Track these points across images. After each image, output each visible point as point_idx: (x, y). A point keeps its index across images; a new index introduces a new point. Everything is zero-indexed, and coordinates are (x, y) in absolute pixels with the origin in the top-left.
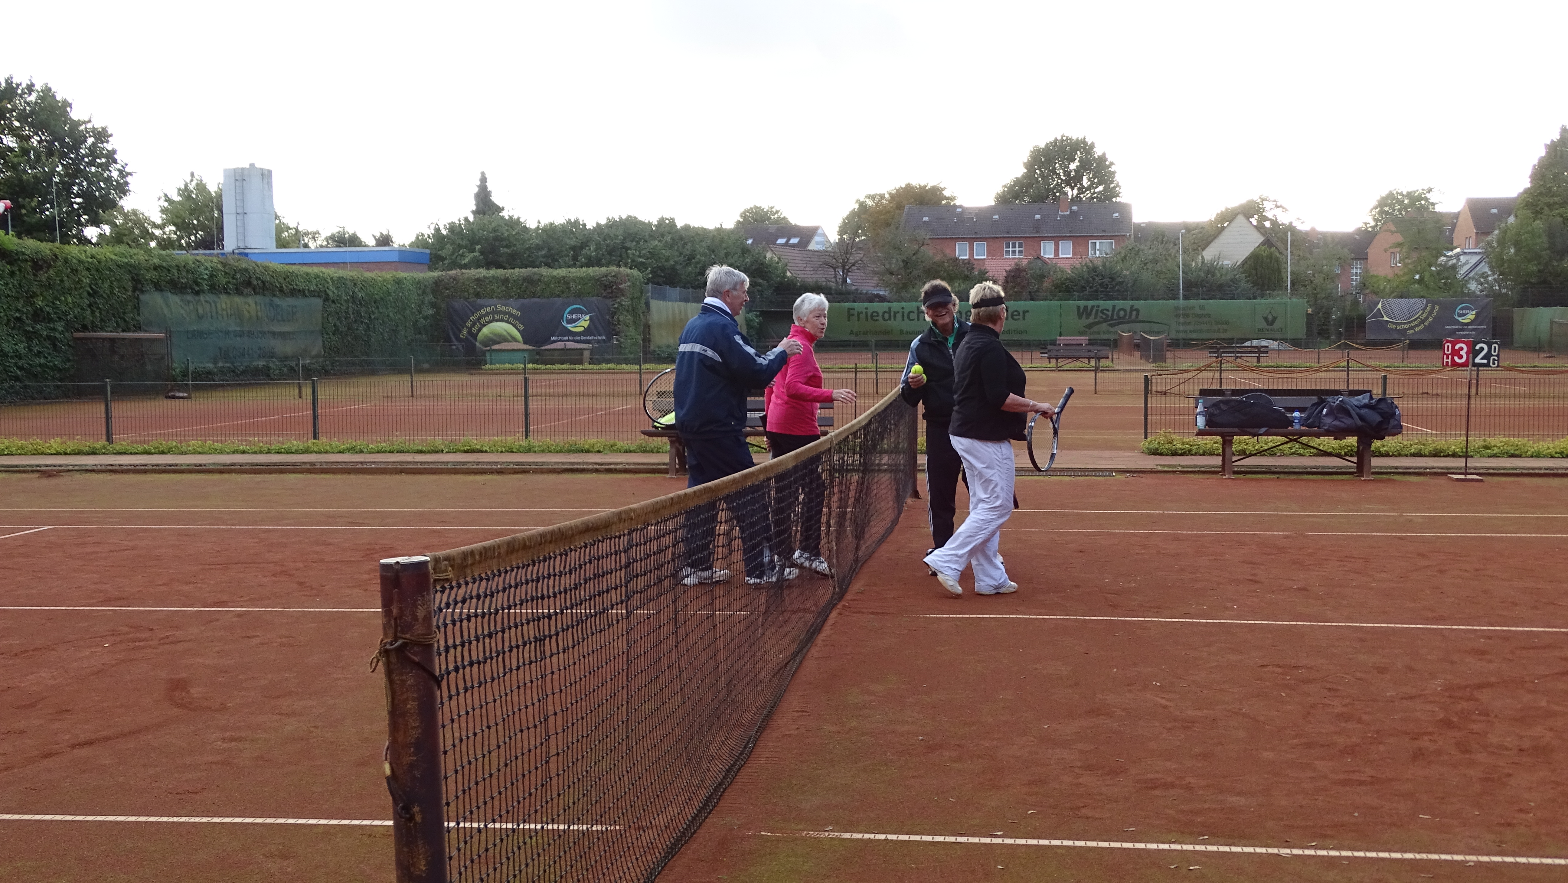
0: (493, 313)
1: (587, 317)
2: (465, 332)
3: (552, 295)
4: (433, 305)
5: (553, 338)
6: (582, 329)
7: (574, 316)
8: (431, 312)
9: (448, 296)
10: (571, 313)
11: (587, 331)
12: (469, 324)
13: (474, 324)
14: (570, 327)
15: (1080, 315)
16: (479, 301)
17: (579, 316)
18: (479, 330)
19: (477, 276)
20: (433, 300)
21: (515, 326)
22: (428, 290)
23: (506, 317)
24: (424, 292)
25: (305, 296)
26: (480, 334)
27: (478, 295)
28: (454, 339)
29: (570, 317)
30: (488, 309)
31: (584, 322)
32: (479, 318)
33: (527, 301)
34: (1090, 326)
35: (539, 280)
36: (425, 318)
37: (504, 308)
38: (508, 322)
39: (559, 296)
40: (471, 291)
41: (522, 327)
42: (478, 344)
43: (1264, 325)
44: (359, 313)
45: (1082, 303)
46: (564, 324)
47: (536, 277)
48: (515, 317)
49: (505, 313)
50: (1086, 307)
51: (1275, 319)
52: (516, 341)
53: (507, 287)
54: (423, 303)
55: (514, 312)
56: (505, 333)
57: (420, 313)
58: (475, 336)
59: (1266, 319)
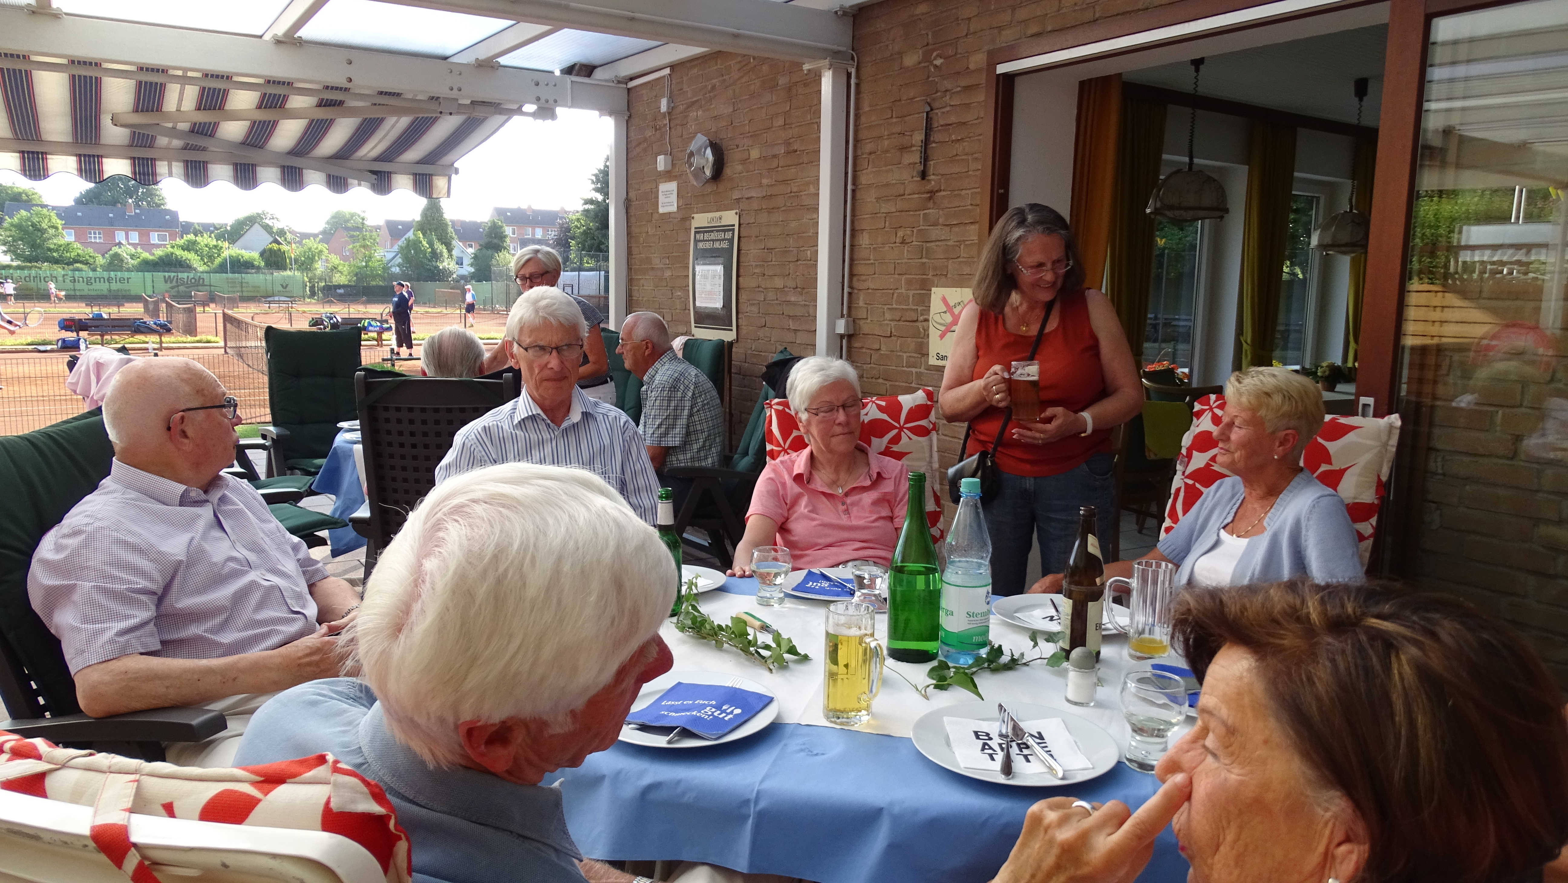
15: (166, 282)
34: (172, 288)
43: (281, 289)
45: (167, 274)
50: (169, 277)
51: (287, 285)
59: (282, 286)
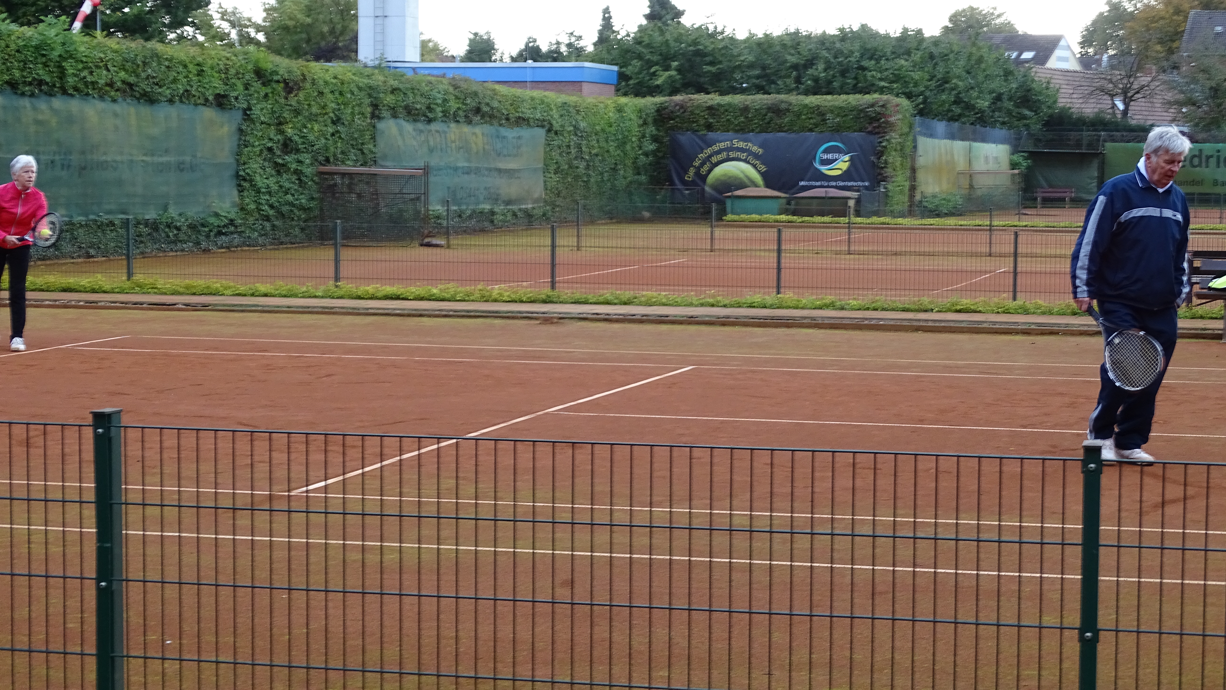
0: (728, 149)
1: (847, 158)
2: (692, 171)
3: (803, 129)
4: (655, 139)
5: (802, 183)
6: (839, 172)
7: (830, 156)
8: (652, 147)
9: (672, 128)
10: (826, 151)
11: (846, 176)
12: (697, 163)
13: (703, 164)
14: (824, 169)
16: (711, 135)
17: (836, 156)
18: (710, 171)
19: (710, 103)
20: (655, 132)
21: (754, 166)
22: (650, 120)
23: (744, 156)
24: (645, 123)
25: (529, 125)
26: (711, 176)
27: (709, 127)
28: (677, 181)
29: (825, 157)
30: (722, 145)
31: (842, 164)
32: (710, 156)
33: (770, 136)
35: (788, 110)
36: (646, 154)
37: (741, 145)
38: (746, 161)
39: (811, 130)
40: (702, 122)
41: (763, 168)
42: (707, 189)
44: (579, 147)
46: (817, 165)
47: (783, 106)
48: (756, 156)
49: (742, 150)
52: (756, 185)
53: (746, 118)
54: (644, 136)
55: (755, 149)
56: (741, 176)
57: (640, 148)
58: (704, 178)
